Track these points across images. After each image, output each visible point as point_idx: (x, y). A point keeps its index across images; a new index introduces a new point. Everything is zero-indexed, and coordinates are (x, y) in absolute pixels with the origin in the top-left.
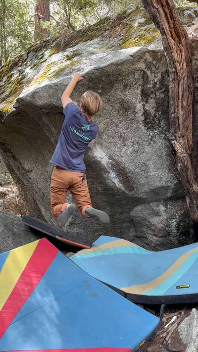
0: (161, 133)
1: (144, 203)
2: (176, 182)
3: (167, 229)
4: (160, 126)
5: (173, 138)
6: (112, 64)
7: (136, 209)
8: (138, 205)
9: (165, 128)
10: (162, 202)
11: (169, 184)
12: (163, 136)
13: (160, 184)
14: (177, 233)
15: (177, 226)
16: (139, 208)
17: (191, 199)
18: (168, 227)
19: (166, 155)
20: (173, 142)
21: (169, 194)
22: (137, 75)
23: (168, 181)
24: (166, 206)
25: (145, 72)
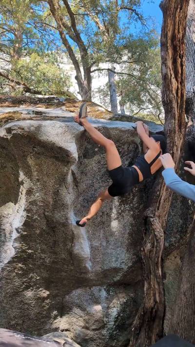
0: (132, 209)
1: (86, 286)
2: (130, 264)
3: (105, 319)
4: (131, 202)
5: (152, 216)
6: (116, 128)
7: (74, 292)
8: (77, 288)
9: (136, 205)
10: (105, 287)
11: (123, 266)
12: (132, 213)
13: (114, 265)
14: (114, 325)
15: (116, 316)
16: (79, 291)
17: (149, 284)
18: (107, 317)
19: (129, 233)
20: (152, 219)
21: (117, 278)
22: (131, 147)
23: (123, 262)
24: (108, 291)
25: (138, 147)
